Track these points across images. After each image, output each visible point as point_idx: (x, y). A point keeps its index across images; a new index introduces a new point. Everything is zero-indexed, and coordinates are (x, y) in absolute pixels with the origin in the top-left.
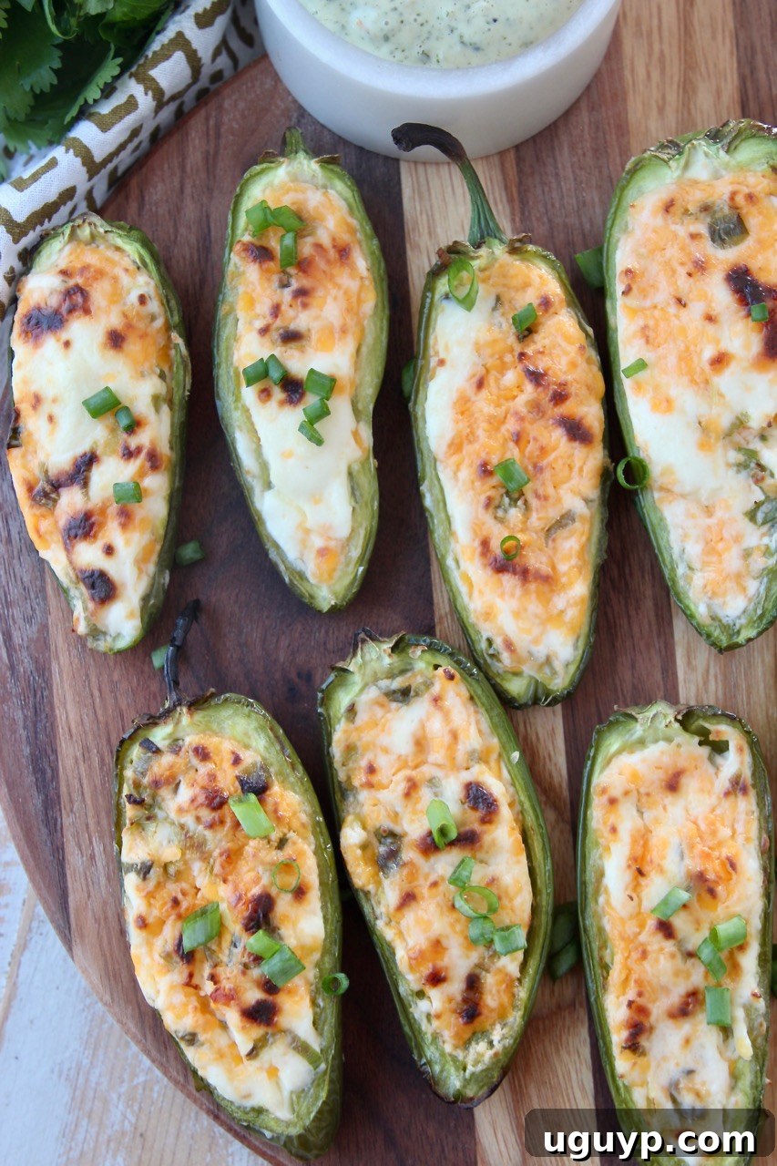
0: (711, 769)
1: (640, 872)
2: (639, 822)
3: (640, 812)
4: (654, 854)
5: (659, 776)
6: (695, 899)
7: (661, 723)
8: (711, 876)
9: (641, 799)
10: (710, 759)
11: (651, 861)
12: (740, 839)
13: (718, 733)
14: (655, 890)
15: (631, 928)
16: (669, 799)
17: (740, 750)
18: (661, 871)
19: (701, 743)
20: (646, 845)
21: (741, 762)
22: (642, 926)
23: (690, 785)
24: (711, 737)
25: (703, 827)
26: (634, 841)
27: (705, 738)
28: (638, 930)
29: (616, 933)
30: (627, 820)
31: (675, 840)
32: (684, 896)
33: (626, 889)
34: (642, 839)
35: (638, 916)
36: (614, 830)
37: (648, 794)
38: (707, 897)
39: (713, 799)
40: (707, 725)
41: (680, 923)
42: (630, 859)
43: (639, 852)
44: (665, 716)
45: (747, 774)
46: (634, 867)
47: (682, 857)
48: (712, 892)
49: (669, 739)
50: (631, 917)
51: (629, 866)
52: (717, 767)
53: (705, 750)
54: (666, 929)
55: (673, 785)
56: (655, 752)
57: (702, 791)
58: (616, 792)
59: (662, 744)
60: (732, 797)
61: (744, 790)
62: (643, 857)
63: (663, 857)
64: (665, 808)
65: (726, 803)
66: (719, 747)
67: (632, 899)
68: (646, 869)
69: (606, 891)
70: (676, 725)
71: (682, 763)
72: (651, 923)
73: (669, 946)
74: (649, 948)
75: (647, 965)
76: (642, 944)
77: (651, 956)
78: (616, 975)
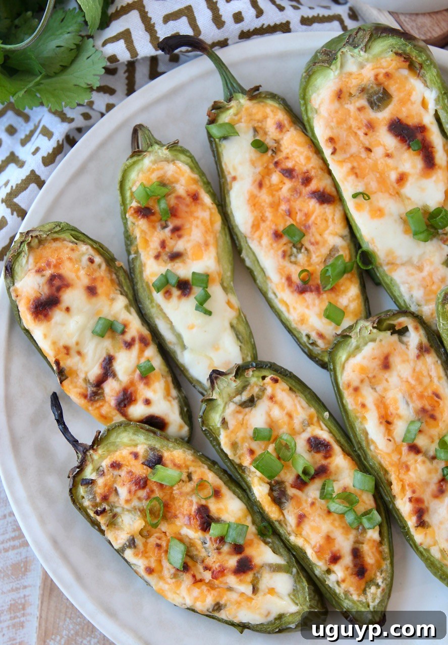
0: (403, 347)
1: (389, 423)
2: (376, 395)
3: (374, 389)
4: (392, 409)
5: (377, 363)
6: (424, 424)
7: (366, 333)
8: (428, 407)
9: (373, 382)
10: (401, 341)
11: (392, 414)
12: (435, 380)
13: (400, 324)
14: (400, 428)
15: (395, 458)
16: (387, 375)
17: (416, 329)
18: (400, 417)
19: (392, 334)
20: (386, 407)
21: (420, 336)
22: (400, 453)
23: (395, 360)
24: (397, 328)
25: (413, 382)
26: (378, 407)
27: (393, 330)
28: (399, 457)
29: (387, 463)
30: (369, 397)
31: (399, 396)
32: (417, 425)
33: (385, 436)
34: (382, 404)
35: (398, 450)
36: (363, 406)
37: (374, 377)
38: (431, 421)
39: (412, 364)
40: (392, 322)
41: (421, 442)
42: (380, 418)
43: (383, 413)
44: (366, 328)
45: (425, 341)
46: (384, 422)
47: (407, 404)
48: (433, 417)
49: (374, 340)
50: (393, 451)
51: (381, 423)
52: (406, 344)
53: (396, 337)
54: (414, 449)
55: (386, 365)
56: (369, 350)
57: (404, 361)
58: (356, 383)
59: (371, 345)
60: (422, 357)
61: (427, 351)
62: (386, 414)
63: (397, 409)
64: (387, 380)
65: (420, 363)
66: (403, 332)
67: (390, 440)
68: (390, 419)
69: (373, 442)
70: (375, 331)
71: (386, 350)
72: (405, 449)
73: (420, 458)
74: (409, 463)
75: (411, 474)
76: (404, 463)
77: (412, 468)
78: (396, 488)
